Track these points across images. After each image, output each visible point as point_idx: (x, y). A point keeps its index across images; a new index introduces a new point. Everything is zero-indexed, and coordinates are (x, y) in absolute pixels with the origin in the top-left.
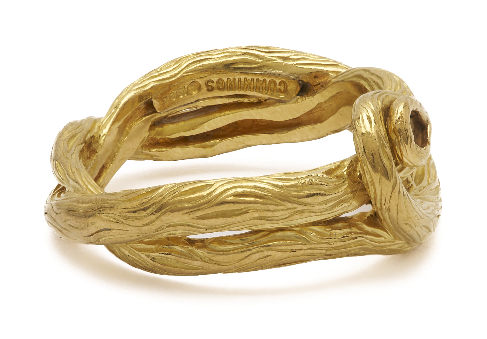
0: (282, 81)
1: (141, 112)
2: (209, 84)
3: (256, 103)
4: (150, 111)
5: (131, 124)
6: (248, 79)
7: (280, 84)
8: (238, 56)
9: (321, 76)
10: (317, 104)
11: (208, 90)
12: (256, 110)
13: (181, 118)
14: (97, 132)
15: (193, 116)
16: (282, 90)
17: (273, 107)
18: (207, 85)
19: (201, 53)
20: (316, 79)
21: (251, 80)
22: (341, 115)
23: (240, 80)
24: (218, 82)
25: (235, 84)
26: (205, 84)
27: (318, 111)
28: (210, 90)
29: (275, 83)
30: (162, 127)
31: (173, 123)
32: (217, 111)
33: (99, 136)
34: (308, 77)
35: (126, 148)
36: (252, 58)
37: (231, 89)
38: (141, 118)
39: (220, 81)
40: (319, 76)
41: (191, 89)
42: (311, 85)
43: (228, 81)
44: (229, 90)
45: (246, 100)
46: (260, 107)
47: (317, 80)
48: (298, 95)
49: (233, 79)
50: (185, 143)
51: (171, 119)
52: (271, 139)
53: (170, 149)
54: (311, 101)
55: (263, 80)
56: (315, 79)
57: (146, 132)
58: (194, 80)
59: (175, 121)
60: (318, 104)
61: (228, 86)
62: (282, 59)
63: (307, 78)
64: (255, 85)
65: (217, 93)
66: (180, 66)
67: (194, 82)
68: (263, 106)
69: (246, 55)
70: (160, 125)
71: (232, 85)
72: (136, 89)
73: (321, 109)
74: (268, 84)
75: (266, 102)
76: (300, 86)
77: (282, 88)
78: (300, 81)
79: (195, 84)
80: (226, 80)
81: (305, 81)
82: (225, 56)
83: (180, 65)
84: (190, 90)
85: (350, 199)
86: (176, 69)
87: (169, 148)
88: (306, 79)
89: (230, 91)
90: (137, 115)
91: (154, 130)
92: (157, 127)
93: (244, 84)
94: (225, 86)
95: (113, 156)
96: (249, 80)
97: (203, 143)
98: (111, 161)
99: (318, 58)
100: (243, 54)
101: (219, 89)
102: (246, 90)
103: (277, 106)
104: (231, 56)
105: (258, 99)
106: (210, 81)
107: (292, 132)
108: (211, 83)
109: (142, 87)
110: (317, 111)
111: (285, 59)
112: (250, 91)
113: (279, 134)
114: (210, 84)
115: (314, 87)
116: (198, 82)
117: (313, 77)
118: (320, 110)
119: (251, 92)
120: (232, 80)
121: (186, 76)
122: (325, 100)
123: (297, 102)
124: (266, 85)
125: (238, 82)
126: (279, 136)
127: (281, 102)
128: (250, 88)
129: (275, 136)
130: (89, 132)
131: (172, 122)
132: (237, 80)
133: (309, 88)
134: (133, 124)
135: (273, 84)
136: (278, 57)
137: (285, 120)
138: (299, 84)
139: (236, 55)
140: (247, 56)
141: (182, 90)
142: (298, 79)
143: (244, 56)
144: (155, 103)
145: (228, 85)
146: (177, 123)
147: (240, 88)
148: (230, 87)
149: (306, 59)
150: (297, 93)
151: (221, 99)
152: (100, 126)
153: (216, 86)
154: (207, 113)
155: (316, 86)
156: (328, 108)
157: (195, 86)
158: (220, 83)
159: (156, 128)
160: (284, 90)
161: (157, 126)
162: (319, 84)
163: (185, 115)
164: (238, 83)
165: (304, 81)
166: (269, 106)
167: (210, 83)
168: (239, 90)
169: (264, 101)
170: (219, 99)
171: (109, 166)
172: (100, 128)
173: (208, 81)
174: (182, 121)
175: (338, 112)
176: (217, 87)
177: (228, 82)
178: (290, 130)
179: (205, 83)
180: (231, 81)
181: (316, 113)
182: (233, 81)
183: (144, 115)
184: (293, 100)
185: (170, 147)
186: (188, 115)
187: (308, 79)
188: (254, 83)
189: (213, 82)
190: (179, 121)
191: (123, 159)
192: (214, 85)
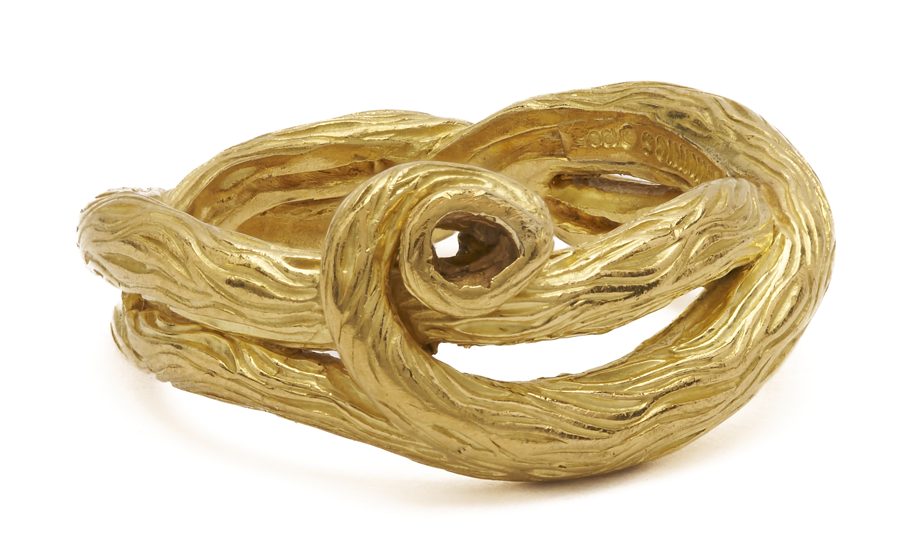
30: (580, 188)
85: (318, 322)
91: (560, 189)
190: (611, 190)
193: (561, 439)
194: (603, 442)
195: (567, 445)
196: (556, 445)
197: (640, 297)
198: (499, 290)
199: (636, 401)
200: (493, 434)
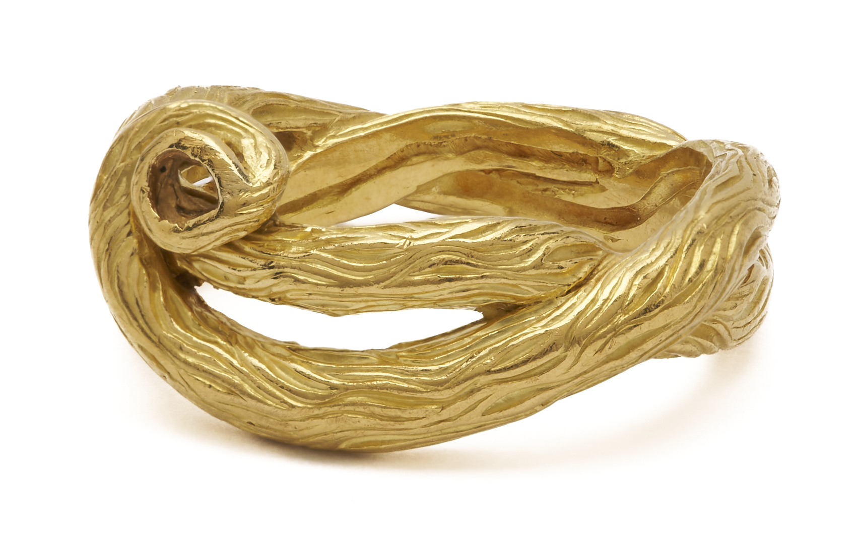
193: (241, 396)
194: (282, 412)
195: (246, 403)
196: (237, 400)
197: (345, 289)
198: (190, 234)
199: (325, 386)
200: (182, 369)
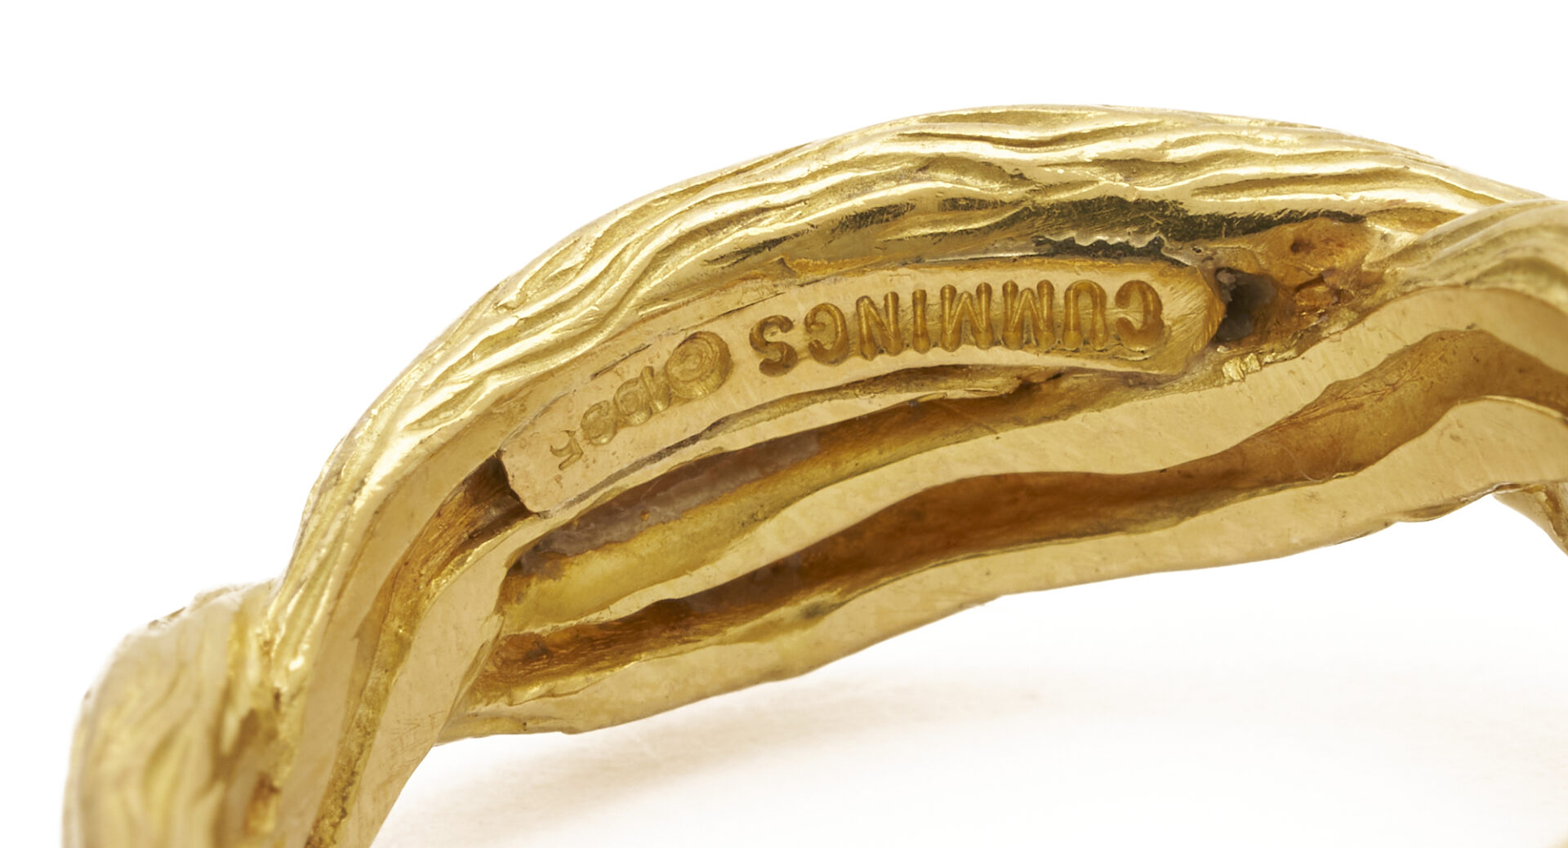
0: (1130, 284)
1: (450, 526)
2: (768, 338)
3: (1008, 394)
4: (494, 513)
5: (409, 597)
6: (959, 291)
7: (1123, 297)
8: (897, 178)
9: (1327, 241)
10: (1325, 387)
11: (769, 367)
12: (1011, 432)
13: (644, 513)
14: (261, 684)
15: (700, 497)
16: (1137, 325)
17: (1096, 414)
18: (758, 342)
19: (710, 183)
20: (1303, 253)
21: (974, 293)
22: (1455, 438)
23: (920, 298)
24: (809, 321)
25: (896, 321)
26: (752, 342)
27: (1329, 414)
28: (779, 362)
29: (1097, 296)
30: (555, 574)
31: (607, 542)
32: (819, 453)
33: (270, 699)
34: (1259, 250)
35: (399, 721)
36: (974, 186)
37: (874, 346)
38: (453, 555)
39: (824, 317)
40: (1315, 240)
41: (682, 373)
42: (1276, 284)
43: (862, 310)
44: (867, 349)
45: (957, 391)
46: (1033, 412)
47: (1308, 258)
48: (1217, 340)
49: (886, 298)
50: (673, 628)
51: (592, 525)
52: (1097, 558)
53: (608, 673)
54: (1291, 372)
55: (1034, 288)
56: (1299, 256)
57: (487, 619)
58: (695, 331)
59: (616, 535)
60: (1330, 386)
61: (865, 331)
62: (1120, 171)
63: (1255, 257)
64: (997, 310)
65: (809, 375)
66: (615, 266)
67: (693, 337)
68: (1044, 410)
69: (936, 169)
70: (548, 565)
71: (880, 325)
72: (420, 423)
73: (1344, 403)
74: (1062, 302)
75: (1056, 387)
76: (1222, 297)
77: (1135, 318)
78: (1218, 270)
79: (699, 345)
80: (853, 309)
81: (1249, 271)
82: (833, 190)
83: (614, 261)
84: (677, 379)
86: (601, 287)
87: (599, 669)
88: (1249, 262)
89: (874, 355)
90: (436, 541)
91: (518, 600)
92: (534, 580)
93: (942, 317)
94: (846, 339)
95: (345, 776)
96: (965, 296)
97: (762, 614)
98: (340, 802)
99: (1298, 146)
100: (923, 169)
101: (817, 352)
102: (957, 344)
103: (1115, 404)
104: (865, 185)
105: (1019, 378)
106: (772, 324)
107: (1204, 518)
108: (780, 333)
109: (445, 406)
110: (1323, 416)
111: (1132, 166)
112: (977, 344)
113: (1136, 532)
114: (776, 336)
115: (1297, 296)
116: (713, 335)
117: (1287, 248)
118: (1337, 410)
119: (982, 352)
120: (881, 304)
121: (653, 316)
122: (1367, 369)
123: (1216, 377)
124: (1051, 307)
125: (910, 311)
126: (1136, 544)
127: (1137, 383)
128: (975, 331)
129: (1115, 542)
130: (227, 696)
131: (602, 540)
132: (906, 300)
133: (1267, 301)
134: (420, 597)
135: (1085, 301)
136: (1098, 162)
137: (1162, 468)
138: (1219, 286)
139: (888, 178)
140: (941, 175)
141: (640, 384)
142: (1210, 265)
143: (930, 179)
144: (516, 474)
145: (861, 329)
146: (628, 540)
147: (923, 338)
148: (871, 339)
149: (1238, 157)
150: (1212, 330)
151: (835, 402)
152: (268, 644)
153: (807, 344)
154: (769, 470)
155: (1304, 291)
156: (1380, 399)
157: (701, 357)
158: (823, 324)
159: (528, 585)
160: (1145, 323)
161: (529, 575)
162: (1320, 280)
163: (661, 494)
164: (910, 316)
165: (1240, 272)
166: (1073, 408)
167: (773, 334)
168: (922, 343)
169: (1049, 380)
170: (826, 403)
171: (331, 830)
172: (273, 655)
173: (764, 325)
174: (649, 526)
175: (1439, 426)
176: (811, 345)
177: (863, 314)
178: (1194, 513)
179: (751, 335)
180: (876, 309)
181: (1319, 423)
182: (886, 306)
183: (466, 535)
184: (1198, 372)
185: (601, 664)
186: (672, 490)
187: (1263, 262)
188: (994, 306)
189: (786, 324)
190: (637, 528)
191: (390, 780)
192: (796, 338)
